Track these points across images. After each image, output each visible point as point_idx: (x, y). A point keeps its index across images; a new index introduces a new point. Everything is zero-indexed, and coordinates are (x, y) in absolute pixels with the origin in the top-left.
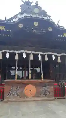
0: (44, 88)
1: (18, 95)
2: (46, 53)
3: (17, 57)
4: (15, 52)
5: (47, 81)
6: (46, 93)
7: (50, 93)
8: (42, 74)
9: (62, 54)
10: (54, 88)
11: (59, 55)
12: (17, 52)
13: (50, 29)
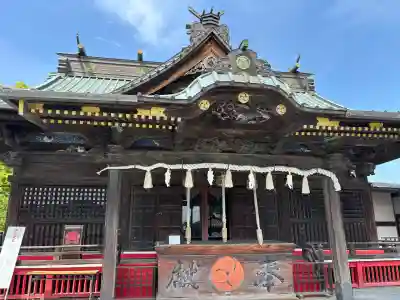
0: (266, 265)
1: (194, 287)
2: (269, 170)
3: (189, 183)
4: (186, 167)
5: (274, 246)
6: (271, 281)
7: (282, 280)
8: (259, 226)
9: (313, 171)
10: (295, 266)
11: (306, 174)
12: (189, 167)
13: (281, 110)
